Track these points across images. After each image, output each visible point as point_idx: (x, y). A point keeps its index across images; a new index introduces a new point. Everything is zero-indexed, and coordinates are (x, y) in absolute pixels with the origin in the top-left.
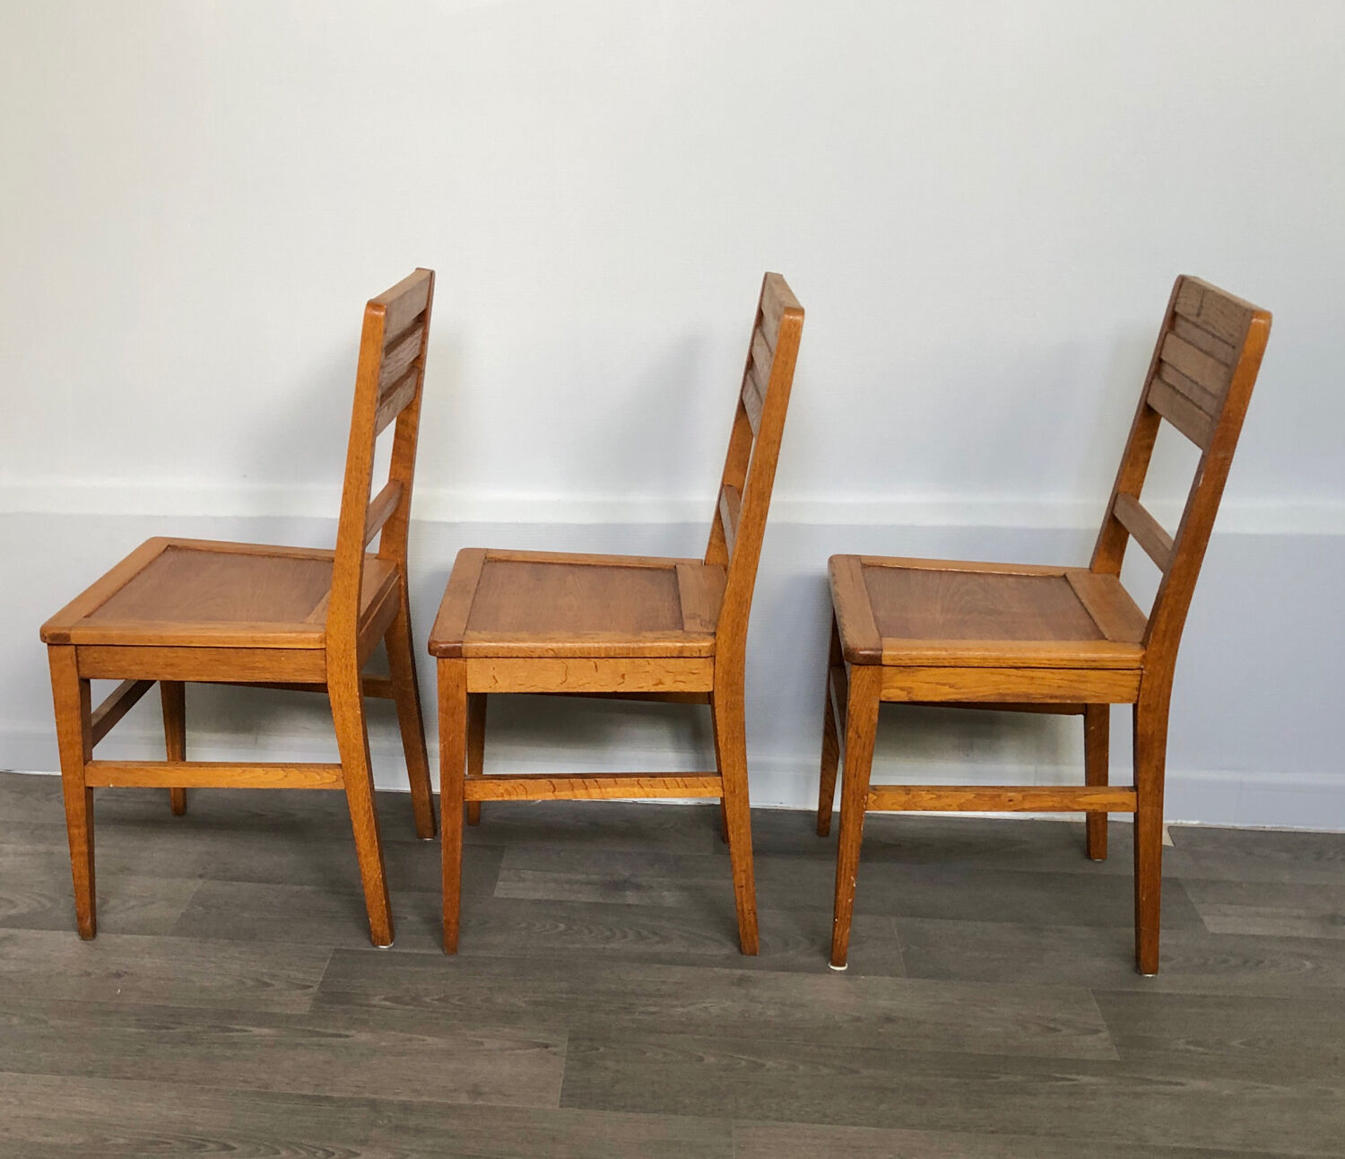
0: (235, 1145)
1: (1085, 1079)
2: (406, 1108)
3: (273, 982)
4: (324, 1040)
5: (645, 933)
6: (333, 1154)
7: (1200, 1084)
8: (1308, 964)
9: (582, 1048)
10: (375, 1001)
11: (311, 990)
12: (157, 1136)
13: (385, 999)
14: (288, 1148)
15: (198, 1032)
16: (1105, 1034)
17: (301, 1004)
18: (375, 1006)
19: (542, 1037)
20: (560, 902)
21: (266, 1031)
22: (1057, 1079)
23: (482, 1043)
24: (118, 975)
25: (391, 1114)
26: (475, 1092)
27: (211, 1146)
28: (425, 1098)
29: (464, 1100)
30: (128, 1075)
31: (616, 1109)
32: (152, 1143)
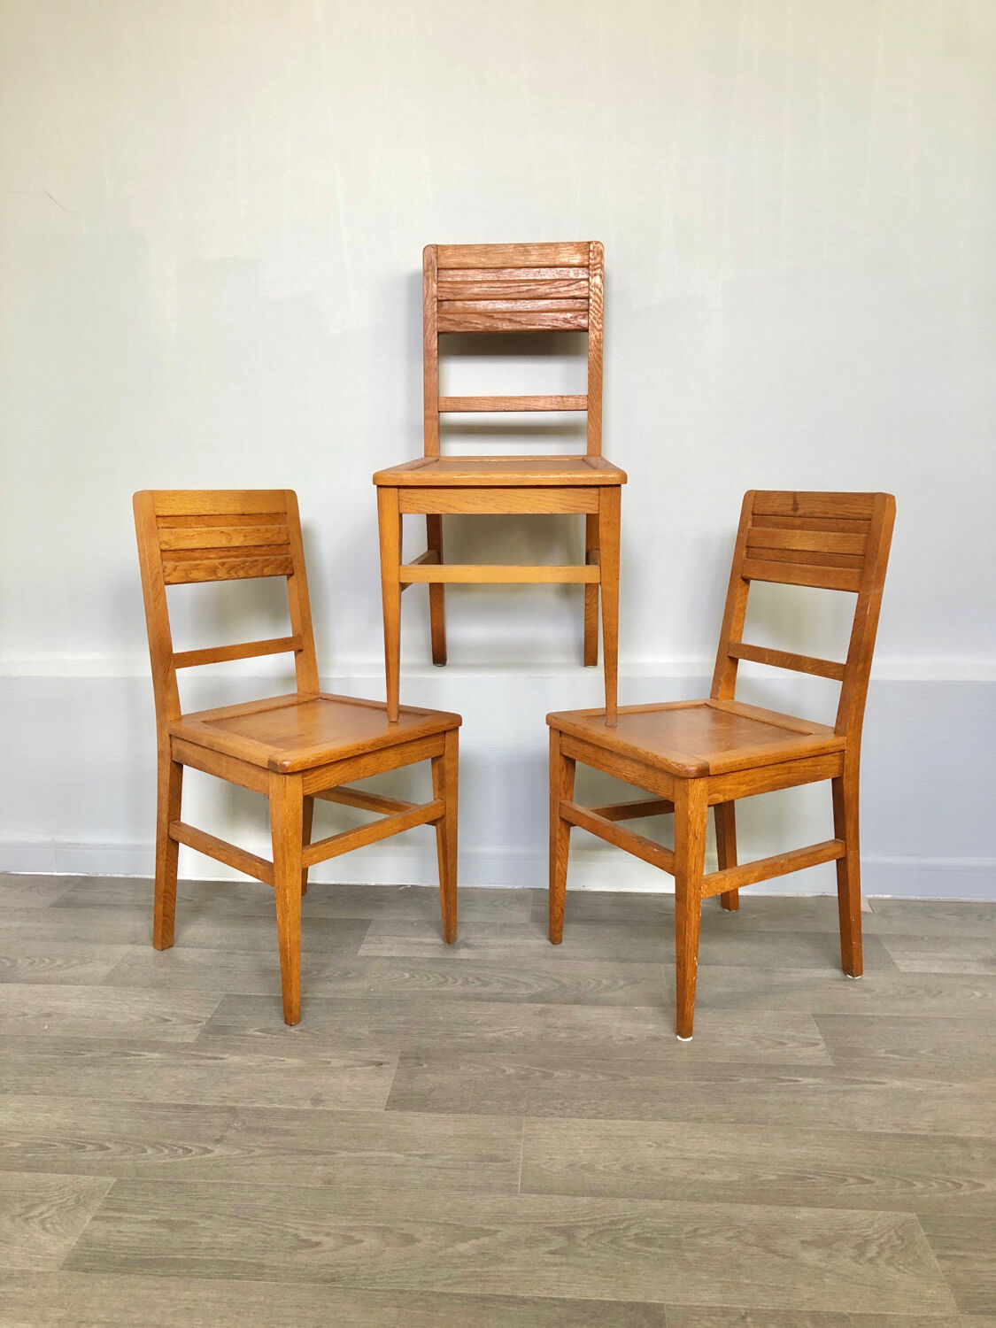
0: (110, 1146)
1: (805, 1080)
2: (259, 1113)
3: (171, 1019)
4: (202, 1062)
5: (470, 979)
6: (191, 1151)
7: (898, 1084)
8: (978, 994)
9: (410, 1065)
10: (250, 1032)
11: (199, 1024)
12: (47, 1139)
13: (258, 1031)
14: (153, 1147)
15: (102, 1057)
16: (823, 1045)
17: (190, 1035)
18: (249, 1036)
19: (379, 1057)
20: (409, 959)
21: (156, 1055)
22: (783, 1081)
23: (330, 1063)
24: (49, 1015)
25: (245, 1118)
26: (317, 1100)
27: (89, 1147)
28: (276, 1105)
29: (306, 1106)
30: (36, 1092)
31: (429, 1111)
32: (41, 1146)
